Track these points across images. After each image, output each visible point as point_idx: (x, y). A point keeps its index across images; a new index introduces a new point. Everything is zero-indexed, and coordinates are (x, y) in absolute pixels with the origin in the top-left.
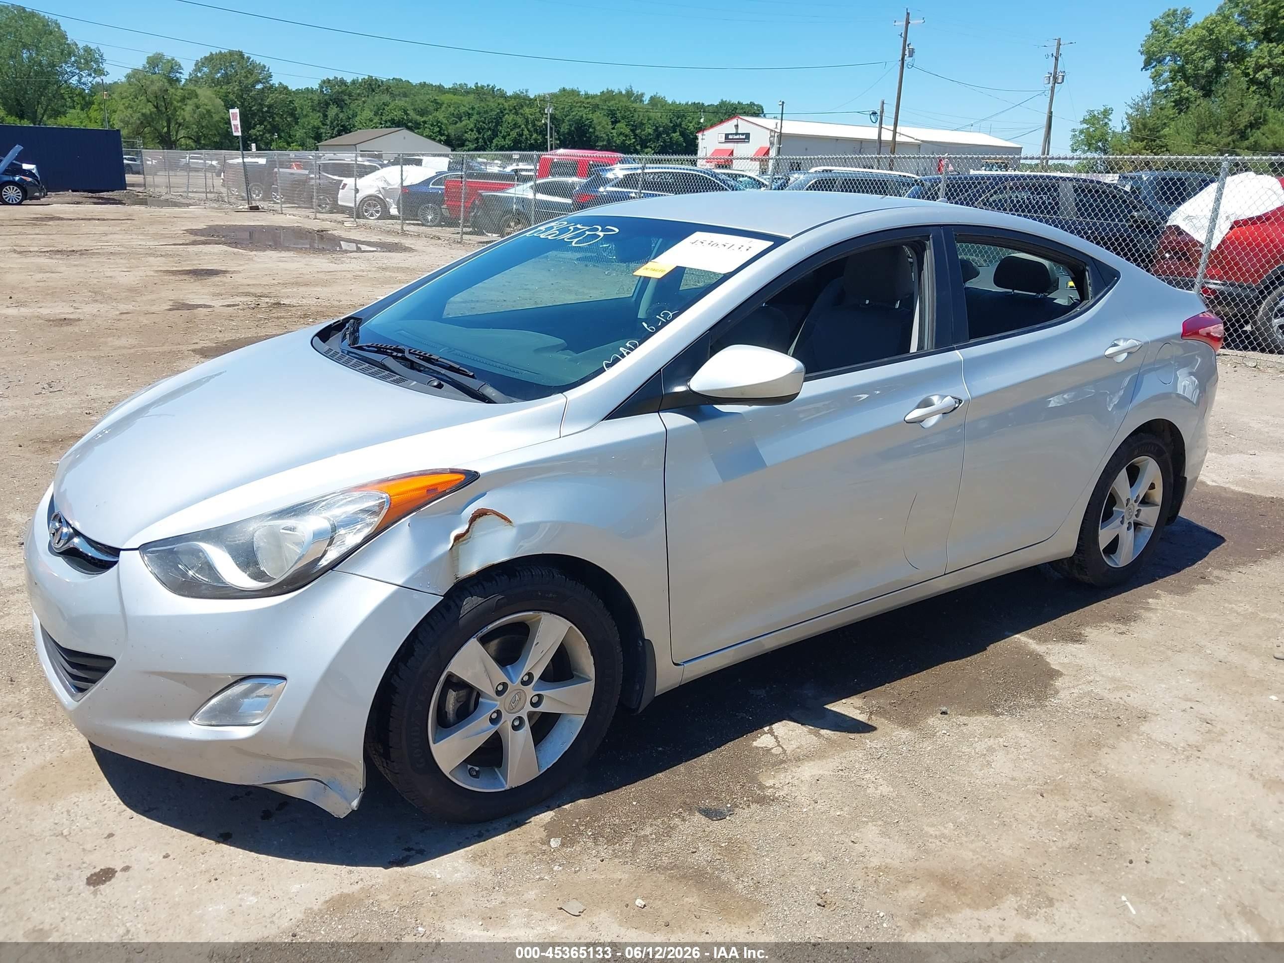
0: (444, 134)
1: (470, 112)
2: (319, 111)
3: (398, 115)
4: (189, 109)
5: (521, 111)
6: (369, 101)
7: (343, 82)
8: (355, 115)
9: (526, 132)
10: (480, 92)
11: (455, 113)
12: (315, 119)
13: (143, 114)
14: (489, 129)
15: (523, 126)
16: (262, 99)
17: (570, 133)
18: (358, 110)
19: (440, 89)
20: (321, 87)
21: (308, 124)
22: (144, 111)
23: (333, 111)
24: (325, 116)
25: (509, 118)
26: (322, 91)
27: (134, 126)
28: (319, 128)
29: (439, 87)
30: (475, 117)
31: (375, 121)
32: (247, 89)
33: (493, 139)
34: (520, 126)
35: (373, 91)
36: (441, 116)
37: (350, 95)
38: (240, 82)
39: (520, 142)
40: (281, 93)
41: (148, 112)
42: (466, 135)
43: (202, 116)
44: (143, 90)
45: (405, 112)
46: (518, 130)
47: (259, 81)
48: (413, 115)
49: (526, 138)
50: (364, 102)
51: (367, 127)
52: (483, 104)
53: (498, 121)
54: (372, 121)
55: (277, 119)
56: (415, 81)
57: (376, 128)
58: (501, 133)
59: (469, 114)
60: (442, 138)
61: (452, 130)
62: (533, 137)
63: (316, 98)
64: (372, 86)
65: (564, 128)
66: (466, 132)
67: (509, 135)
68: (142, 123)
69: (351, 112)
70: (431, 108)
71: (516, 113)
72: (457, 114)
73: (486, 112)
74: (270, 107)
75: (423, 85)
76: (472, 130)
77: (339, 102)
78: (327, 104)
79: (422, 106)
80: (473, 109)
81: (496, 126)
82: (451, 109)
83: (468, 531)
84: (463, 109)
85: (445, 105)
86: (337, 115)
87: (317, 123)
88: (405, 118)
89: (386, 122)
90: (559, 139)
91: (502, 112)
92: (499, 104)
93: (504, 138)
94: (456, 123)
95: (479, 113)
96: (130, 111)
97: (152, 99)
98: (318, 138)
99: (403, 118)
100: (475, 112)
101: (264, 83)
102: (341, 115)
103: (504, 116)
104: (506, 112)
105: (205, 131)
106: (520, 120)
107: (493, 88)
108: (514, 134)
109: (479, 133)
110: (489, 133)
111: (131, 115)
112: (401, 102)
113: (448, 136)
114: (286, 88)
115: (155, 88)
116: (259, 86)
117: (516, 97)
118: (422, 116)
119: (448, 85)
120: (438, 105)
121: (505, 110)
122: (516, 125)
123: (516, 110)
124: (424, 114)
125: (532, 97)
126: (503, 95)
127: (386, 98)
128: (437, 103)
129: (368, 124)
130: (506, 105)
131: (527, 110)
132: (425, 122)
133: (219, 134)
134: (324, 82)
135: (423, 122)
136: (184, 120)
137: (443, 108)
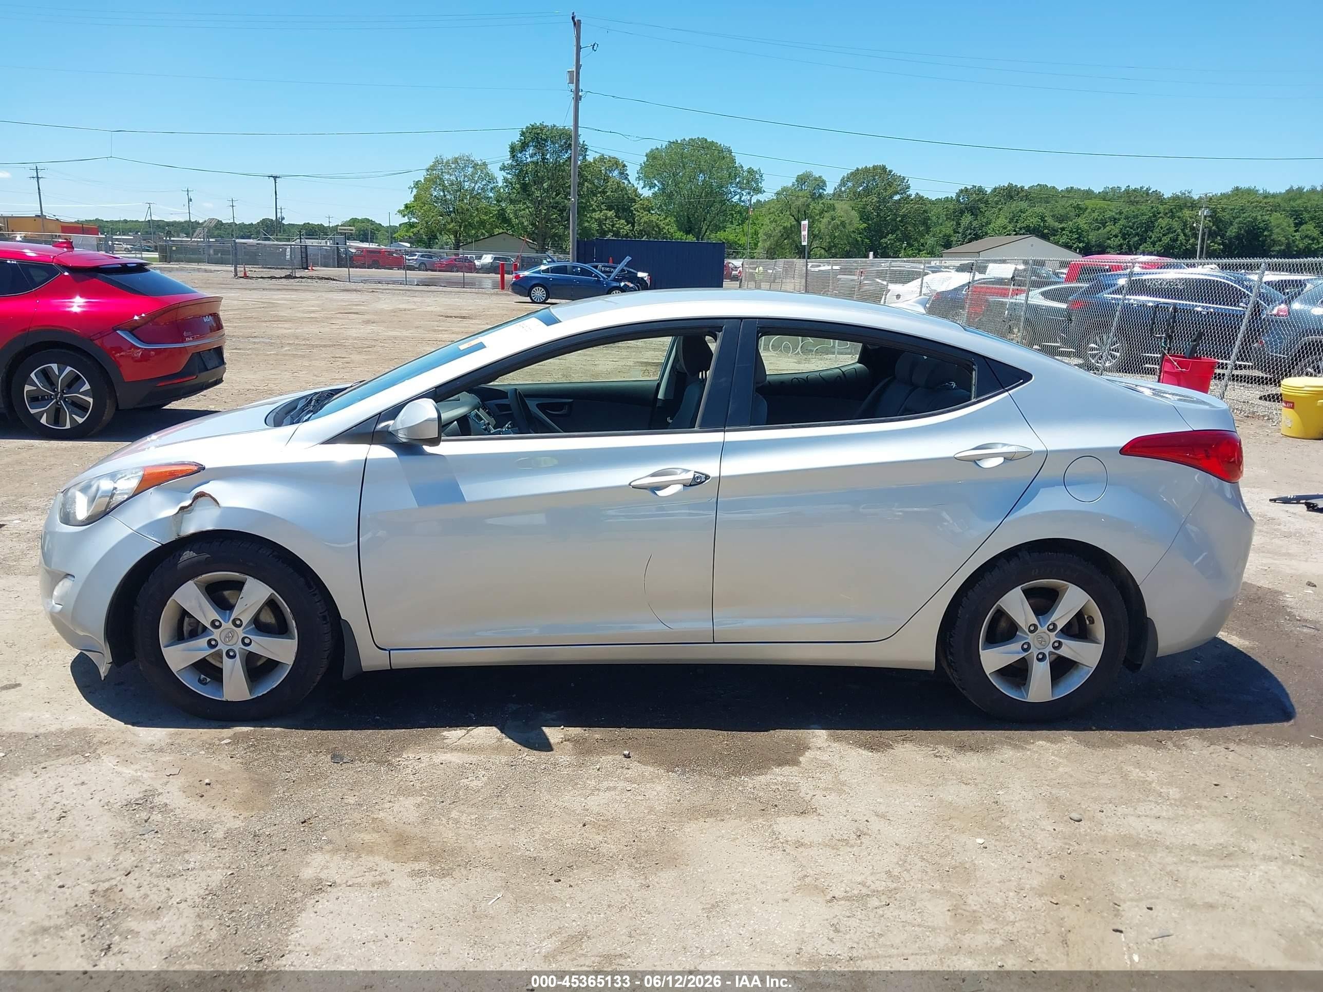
0: (1083, 242)
1: (1117, 216)
2: (953, 220)
3: (1034, 221)
4: (825, 220)
5: (1179, 214)
6: (1006, 208)
7: (980, 191)
8: (988, 223)
9: (1182, 237)
10: (1133, 196)
11: (1099, 218)
12: (948, 228)
13: (784, 228)
14: (1137, 234)
15: (1179, 230)
16: (897, 210)
17: (1238, 237)
18: (993, 218)
19: (1088, 194)
20: (958, 195)
21: (940, 233)
22: (785, 225)
23: (967, 219)
24: (959, 224)
25: (1163, 222)
26: (958, 201)
27: (775, 239)
28: (950, 236)
29: (1087, 191)
30: (1122, 222)
31: (1009, 228)
32: (884, 201)
33: (1141, 245)
34: (1175, 231)
35: (1012, 198)
36: (1082, 222)
37: (986, 203)
38: (879, 194)
39: (1173, 248)
40: (915, 203)
41: (789, 226)
42: (1109, 241)
43: (836, 227)
44: (788, 206)
45: (1043, 219)
46: (1171, 235)
47: (897, 193)
48: (1050, 221)
49: (1181, 244)
50: (1000, 210)
51: (1000, 234)
52: (1132, 208)
53: (1149, 226)
54: (1005, 228)
55: (909, 228)
56: (1061, 187)
57: (1010, 235)
58: (1150, 238)
59: (1115, 219)
60: (1081, 245)
61: (1093, 237)
62: (1191, 241)
63: (951, 207)
64: (1010, 193)
65: (1232, 231)
66: (1109, 239)
67: (1160, 241)
68: (782, 235)
69: (985, 220)
70: (1072, 214)
71: (1172, 217)
72: (1102, 219)
73: (1136, 217)
74: (904, 216)
75: (1070, 190)
76: (1116, 236)
77: (973, 210)
78: (962, 212)
79: (1062, 212)
80: (1121, 213)
81: (1146, 231)
82: (1095, 215)
83: (191, 505)
84: (1108, 214)
85: (1089, 210)
86: (971, 223)
87: (949, 231)
88: (1042, 224)
89: (1021, 229)
90: (1223, 244)
91: (1155, 216)
92: (1152, 208)
93: (1154, 244)
94: (1099, 228)
95: (1127, 218)
96: (774, 225)
97: (795, 213)
98: (948, 245)
99: (1039, 225)
100: (1123, 216)
101: (902, 194)
102: (975, 224)
103: (1156, 220)
104: (1160, 215)
105: (836, 241)
106: (1176, 224)
107: (1148, 189)
108: (1166, 240)
109: (1124, 239)
110: (1137, 238)
111: (774, 228)
112: (1039, 209)
113: (1088, 244)
114: (921, 198)
115: (799, 203)
116: (897, 197)
117: (1175, 198)
118: (1061, 222)
119: (1098, 189)
120: (1080, 210)
121: (1159, 213)
122: (1170, 230)
123: (1172, 214)
124: (1063, 220)
125: (1196, 197)
126: (1158, 196)
127: (1024, 205)
128: (1081, 209)
129: (1003, 231)
130: (1161, 208)
131: (1187, 213)
132: (1063, 229)
133: (849, 243)
134: (961, 191)
135: (1061, 229)
136: (820, 231)
137: (1086, 214)
